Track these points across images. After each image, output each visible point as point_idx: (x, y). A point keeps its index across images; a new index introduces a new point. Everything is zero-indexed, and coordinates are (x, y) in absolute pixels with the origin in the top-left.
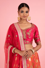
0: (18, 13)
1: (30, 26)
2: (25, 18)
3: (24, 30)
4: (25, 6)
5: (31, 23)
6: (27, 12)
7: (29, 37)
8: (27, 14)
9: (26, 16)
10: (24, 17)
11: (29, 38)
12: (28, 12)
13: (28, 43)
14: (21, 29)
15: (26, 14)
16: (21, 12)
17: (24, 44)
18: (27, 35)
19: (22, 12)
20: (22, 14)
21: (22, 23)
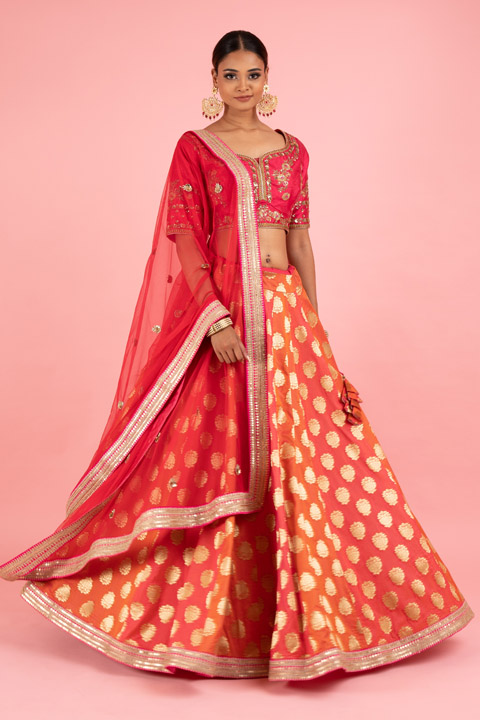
0: (215, 79)
1: (278, 145)
2: (248, 105)
3: (258, 160)
4: (242, 46)
5: (279, 131)
6: (254, 75)
7: (283, 192)
8: (256, 84)
9: (249, 93)
10: (242, 99)
11: (281, 199)
12: (258, 75)
13: (279, 222)
14: (238, 156)
15: (249, 82)
16: (226, 76)
17: (257, 226)
18: (275, 184)
19: (231, 75)
20: (230, 86)
21: (240, 128)
